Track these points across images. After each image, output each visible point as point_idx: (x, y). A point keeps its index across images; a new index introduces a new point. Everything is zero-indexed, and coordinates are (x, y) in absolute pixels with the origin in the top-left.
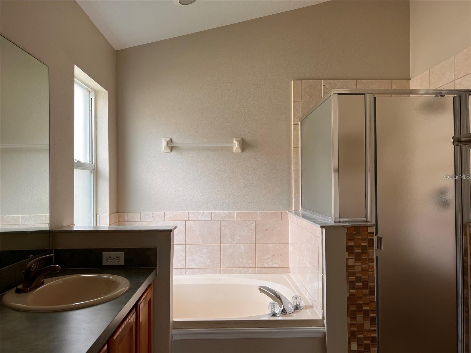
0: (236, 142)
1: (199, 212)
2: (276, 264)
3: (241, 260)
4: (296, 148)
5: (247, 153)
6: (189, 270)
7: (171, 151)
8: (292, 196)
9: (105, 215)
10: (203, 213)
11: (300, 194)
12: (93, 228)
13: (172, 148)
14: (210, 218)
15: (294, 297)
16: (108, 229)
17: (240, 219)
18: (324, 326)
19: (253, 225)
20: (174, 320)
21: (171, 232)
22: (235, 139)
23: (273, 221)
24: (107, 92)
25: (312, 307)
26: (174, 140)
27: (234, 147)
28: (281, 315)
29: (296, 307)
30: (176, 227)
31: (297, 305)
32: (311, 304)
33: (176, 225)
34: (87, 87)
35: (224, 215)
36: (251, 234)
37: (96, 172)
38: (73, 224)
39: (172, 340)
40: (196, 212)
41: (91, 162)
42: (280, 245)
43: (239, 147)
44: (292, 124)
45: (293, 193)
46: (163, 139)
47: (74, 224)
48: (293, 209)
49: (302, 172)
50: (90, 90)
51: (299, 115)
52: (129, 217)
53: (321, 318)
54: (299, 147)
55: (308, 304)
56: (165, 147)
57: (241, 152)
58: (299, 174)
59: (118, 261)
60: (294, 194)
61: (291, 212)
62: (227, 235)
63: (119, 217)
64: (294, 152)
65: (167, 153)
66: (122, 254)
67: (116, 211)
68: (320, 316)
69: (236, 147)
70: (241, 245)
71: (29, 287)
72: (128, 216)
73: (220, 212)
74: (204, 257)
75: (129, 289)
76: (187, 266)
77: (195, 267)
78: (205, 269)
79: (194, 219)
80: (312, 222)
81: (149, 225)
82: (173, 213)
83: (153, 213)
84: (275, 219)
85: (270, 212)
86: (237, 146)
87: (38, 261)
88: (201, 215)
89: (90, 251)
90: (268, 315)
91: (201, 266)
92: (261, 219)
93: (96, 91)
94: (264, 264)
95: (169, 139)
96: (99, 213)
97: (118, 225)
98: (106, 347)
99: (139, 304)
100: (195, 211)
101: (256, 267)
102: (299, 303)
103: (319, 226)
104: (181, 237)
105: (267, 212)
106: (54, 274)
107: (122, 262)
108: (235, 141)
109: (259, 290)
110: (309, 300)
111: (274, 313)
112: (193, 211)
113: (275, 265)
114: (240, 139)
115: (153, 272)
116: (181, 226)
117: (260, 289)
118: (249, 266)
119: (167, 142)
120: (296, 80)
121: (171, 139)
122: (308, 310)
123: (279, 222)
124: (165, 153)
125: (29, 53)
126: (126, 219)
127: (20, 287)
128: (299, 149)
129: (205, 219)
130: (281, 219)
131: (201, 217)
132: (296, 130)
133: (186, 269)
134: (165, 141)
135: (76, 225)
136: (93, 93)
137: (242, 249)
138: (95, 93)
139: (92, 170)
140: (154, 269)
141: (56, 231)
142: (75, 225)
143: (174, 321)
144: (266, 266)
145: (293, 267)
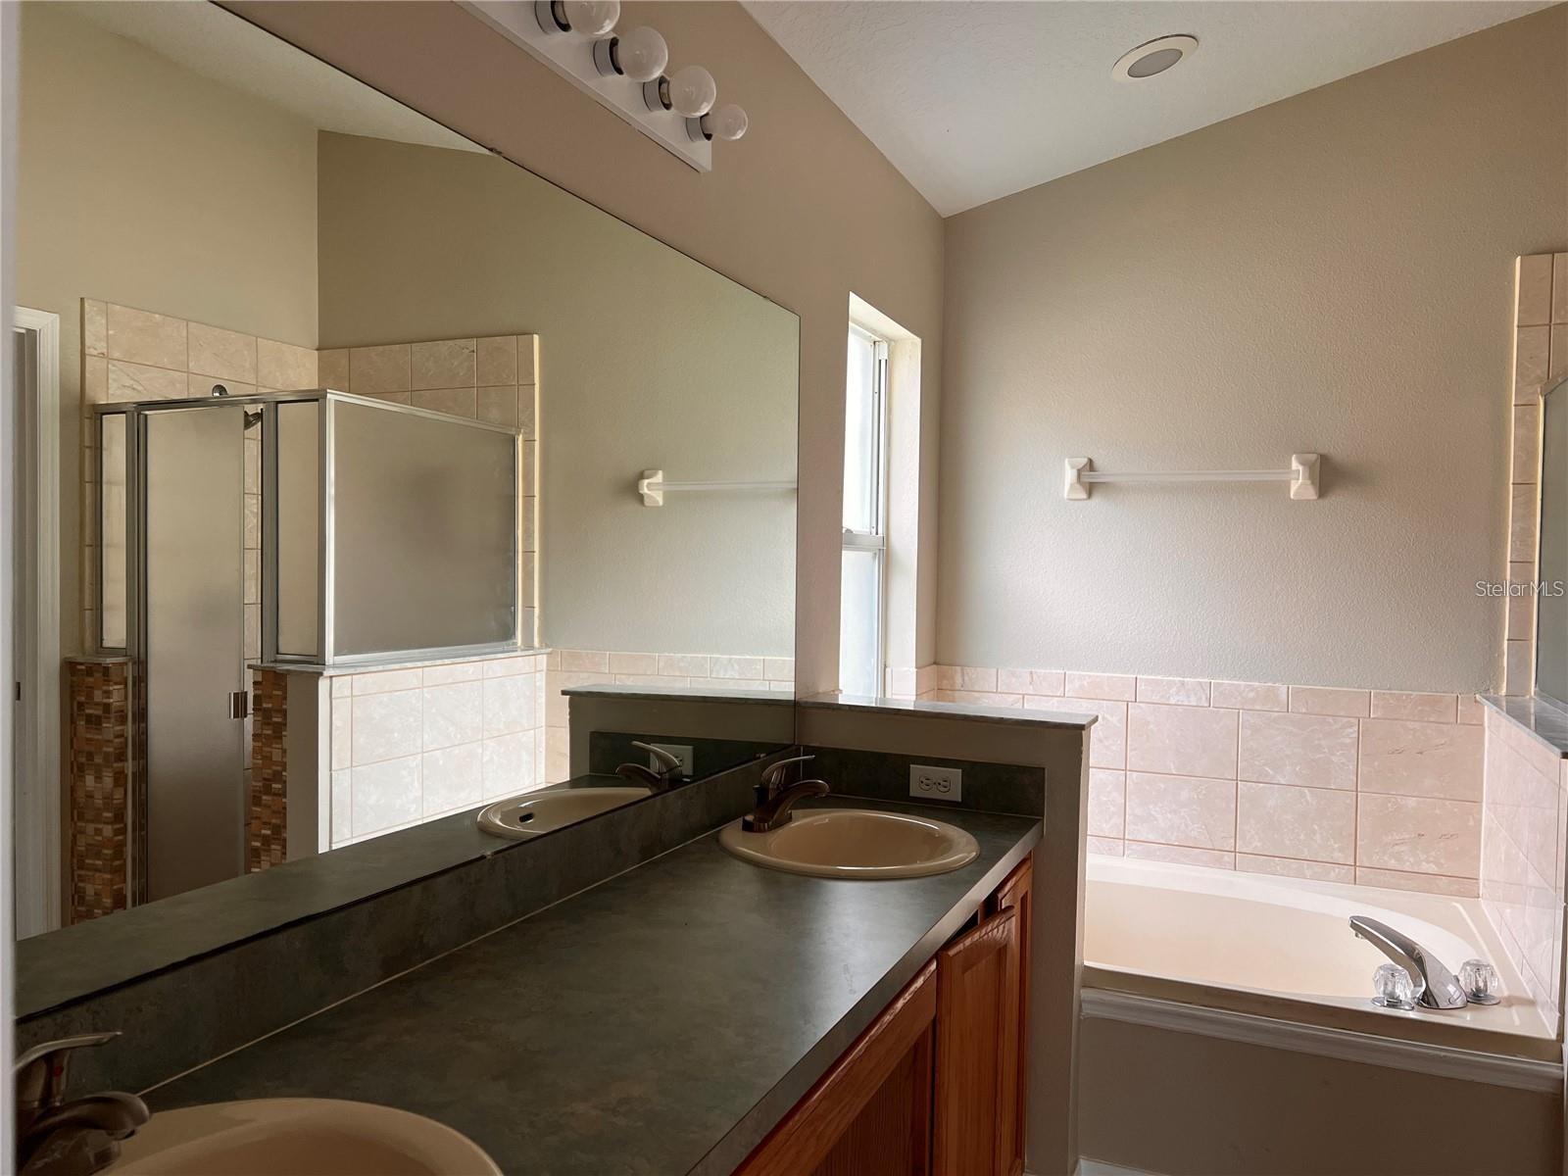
0: (1301, 468)
1: (1171, 678)
2: (1428, 862)
3: (1302, 837)
4: (1524, 485)
5: (1337, 500)
6: (1134, 846)
7: (1090, 495)
8: (1502, 645)
9: (906, 669)
10: (1183, 684)
11: (1531, 639)
12: (876, 703)
13: (1091, 489)
14: (1204, 698)
15: (1468, 963)
16: (912, 708)
17: (1304, 710)
18: (1562, 1062)
19: (1352, 733)
20: (1086, 963)
21: (1083, 732)
22: (1297, 458)
23: (1425, 724)
24: (918, 341)
25: (1532, 1003)
26: (1097, 463)
27: (1293, 482)
28: (1416, 1007)
29: (1474, 995)
30: (1096, 720)
31: (1478, 990)
32: (1531, 996)
33: (1096, 713)
34: (870, 334)
35: (1252, 695)
36: (1344, 760)
37: (885, 556)
38: (837, 690)
39: (1079, 1015)
40: (1159, 677)
41: (874, 531)
42: (1447, 803)
43: (1309, 482)
44: (1513, 403)
45: (1506, 637)
46: (1067, 460)
47: (841, 688)
48: (1504, 692)
49: (1542, 566)
50: (877, 339)
51: (1541, 371)
52: (966, 678)
53: (1554, 1036)
54: (1536, 479)
55: (1518, 994)
56: (1072, 485)
57: (1315, 497)
58: (1532, 572)
59: (946, 789)
60: (1508, 640)
61: (1496, 702)
62: (1258, 756)
63: (941, 677)
64: (1514, 498)
65: (1076, 502)
66: (955, 775)
67: (932, 661)
68: (1550, 1031)
69: (1298, 482)
70: (1306, 790)
71: (767, 821)
72: (963, 675)
73: (1239, 685)
74: (1182, 814)
75: (978, 857)
76: (1129, 834)
77: (1151, 837)
78: (1183, 849)
79: (1155, 699)
80: (1541, 739)
81: (1019, 706)
82: (1090, 676)
83: (1031, 673)
84: (1432, 719)
85: (1415, 693)
86: (1304, 479)
87: (783, 766)
88: (1174, 689)
89: (882, 757)
90: (1374, 1000)
91: (1173, 839)
92: (1379, 714)
93: (890, 340)
94: (1386, 858)
95: (1086, 460)
96: (890, 662)
97: (938, 701)
98: (933, 966)
99: (1000, 896)
100: (1159, 674)
101: (1355, 862)
102: (1486, 985)
103: (1558, 751)
104: (1114, 748)
105: (1402, 695)
106: (813, 800)
107: (956, 794)
108: (1295, 465)
109: (1351, 926)
110: (1527, 984)
111: (1393, 998)
112: (1151, 674)
113: (1425, 867)
114: (1313, 457)
115: (1034, 828)
116: (1112, 716)
117: (1354, 926)
118: (1332, 858)
119: (1079, 471)
120: (1529, 253)
121: (1091, 461)
122: (1514, 1010)
123: (1445, 728)
124: (1072, 502)
125: (765, 297)
126: (958, 680)
127: (749, 818)
128: (1536, 489)
129: (1189, 701)
130: (1453, 720)
131: (1177, 694)
132: (1526, 423)
133: (1127, 842)
134: (1072, 467)
135: (844, 692)
136: (884, 346)
137: (1307, 801)
138: (889, 346)
139: (877, 551)
140: (1035, 822)
141: (806, 703)
142: (841, 691)
143: (1085, 966)
144: (1393, 864)
145: (1488, 880)
